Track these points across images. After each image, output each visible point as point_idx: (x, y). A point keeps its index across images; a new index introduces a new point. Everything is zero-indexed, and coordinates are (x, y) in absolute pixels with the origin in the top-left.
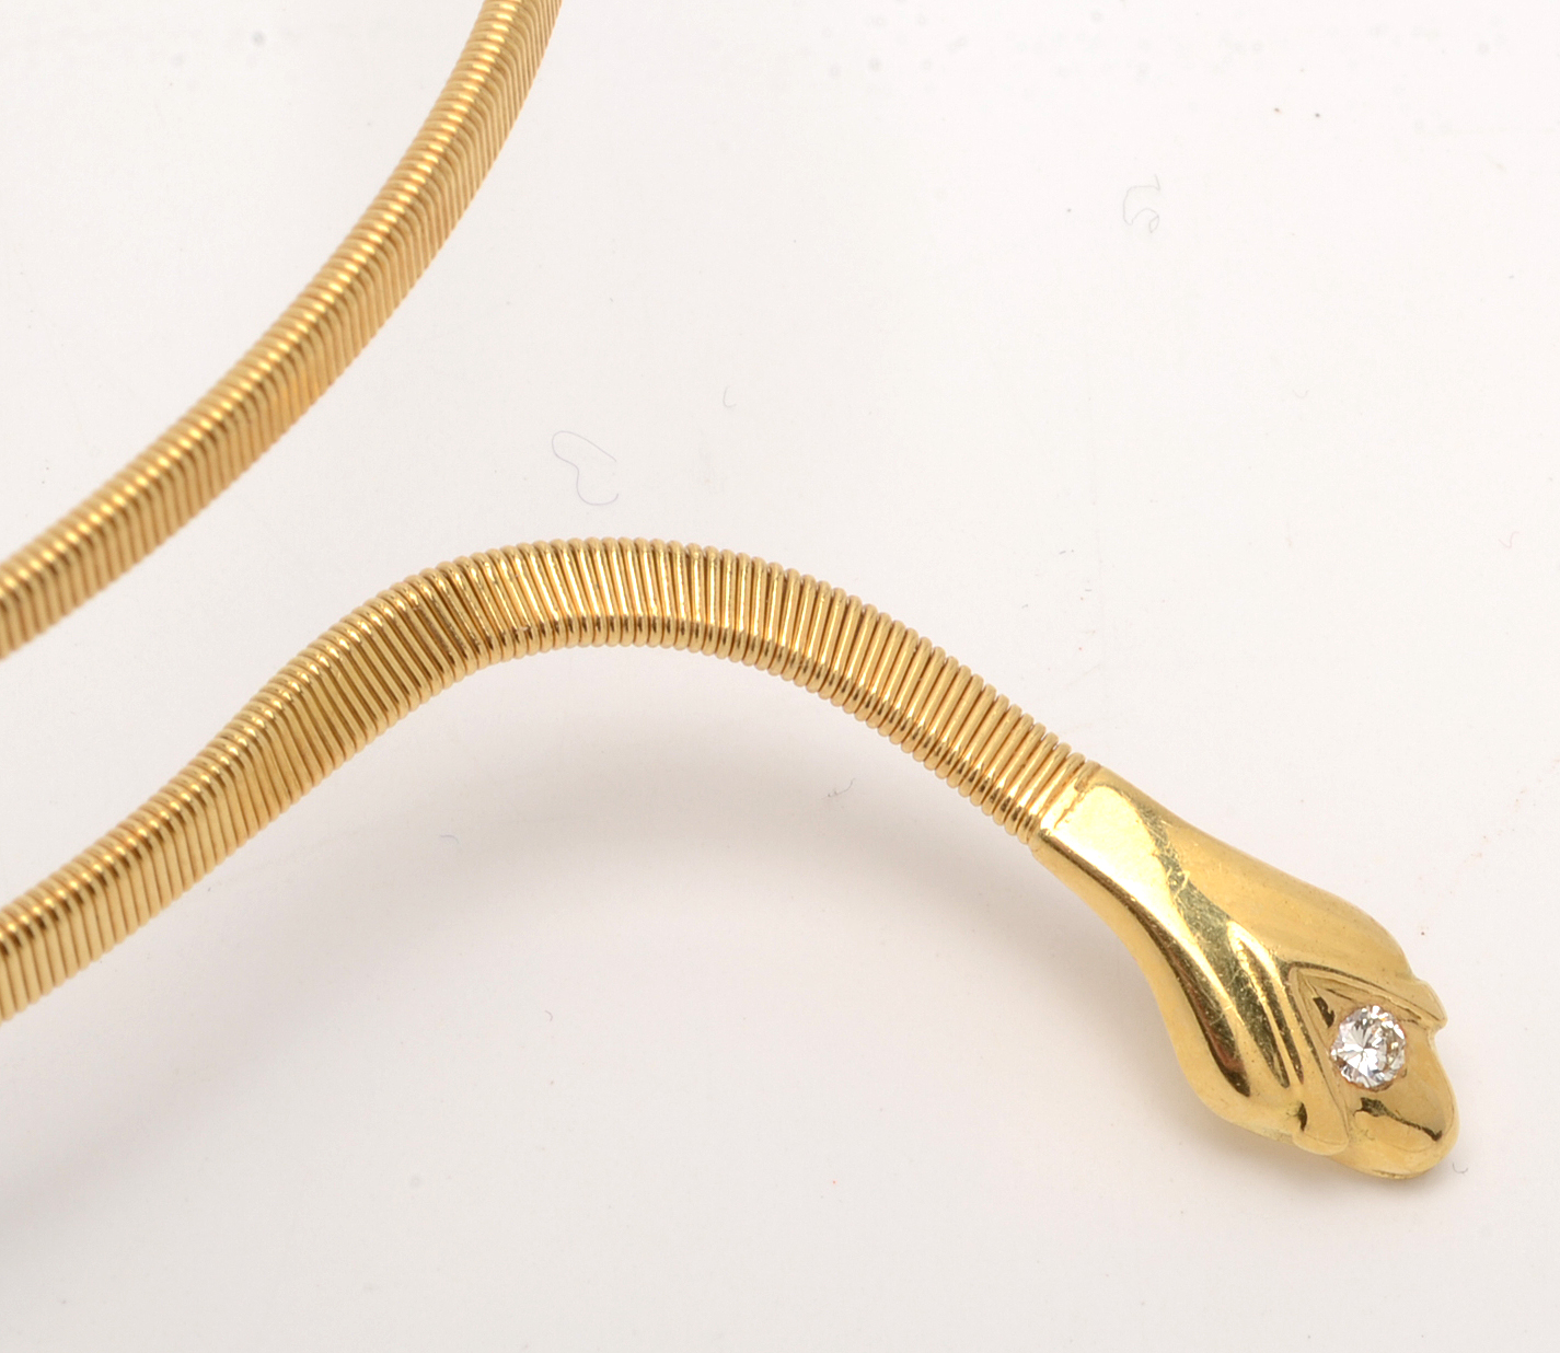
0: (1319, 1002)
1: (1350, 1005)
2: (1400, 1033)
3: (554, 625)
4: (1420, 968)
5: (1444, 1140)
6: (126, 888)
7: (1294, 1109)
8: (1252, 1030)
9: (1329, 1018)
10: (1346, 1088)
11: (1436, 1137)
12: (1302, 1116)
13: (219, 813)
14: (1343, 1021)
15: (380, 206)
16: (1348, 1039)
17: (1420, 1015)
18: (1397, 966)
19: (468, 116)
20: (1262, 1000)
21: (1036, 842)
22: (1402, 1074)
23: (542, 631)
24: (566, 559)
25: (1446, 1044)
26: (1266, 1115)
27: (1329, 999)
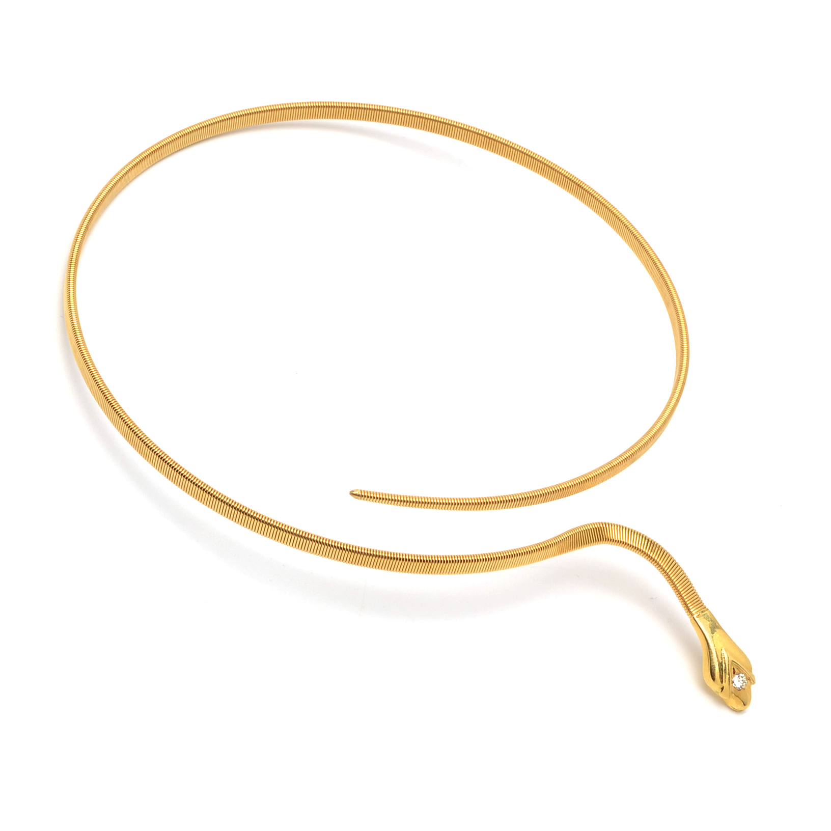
0: (734, 669)
1: (739, 672)
2: (746, 682)
3: (621, 542)
4: (754, 672)
5: (745, 707)
6: (535, 554)
7: (721, 687)
8: (719, 669)
9: (734, 673)
10: (733, 688)
11: (745, 705)
12: (722, 689)
13: (554, 549)
14: (737, 674)
15: (625, 452)
16: (735, 679)
17: (750, 680)
18: (750, 670)
19: (645, 443)
20: (724, 669)
21: (692, 618)
22: (744, 689)
23: (618, 542)
24: (633, 533)
25: (753, 687)
26: (715, 687)
27: (736, 670)
